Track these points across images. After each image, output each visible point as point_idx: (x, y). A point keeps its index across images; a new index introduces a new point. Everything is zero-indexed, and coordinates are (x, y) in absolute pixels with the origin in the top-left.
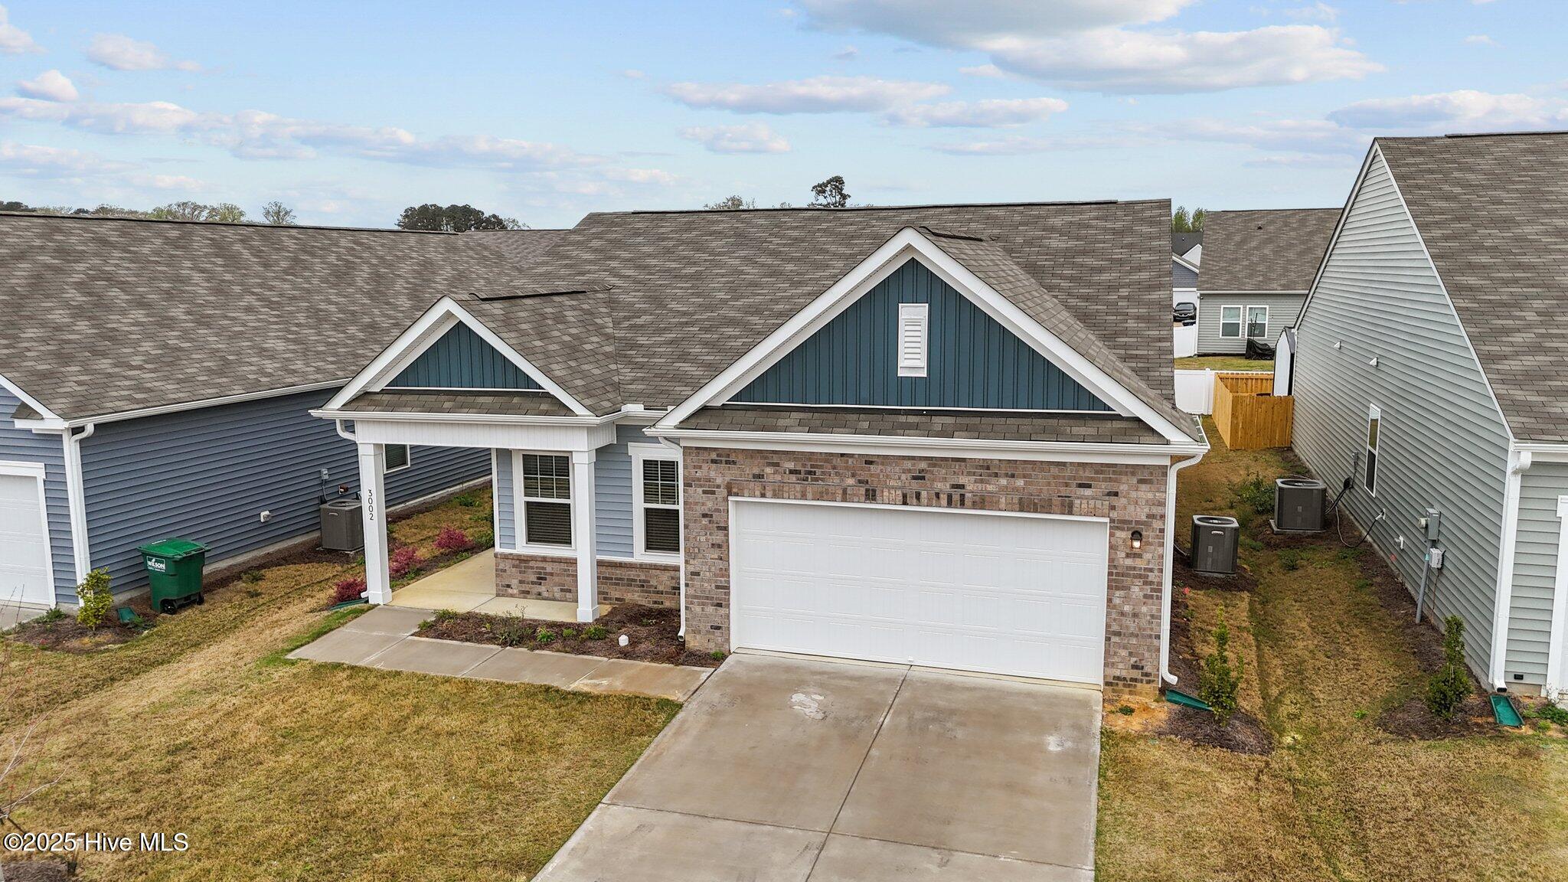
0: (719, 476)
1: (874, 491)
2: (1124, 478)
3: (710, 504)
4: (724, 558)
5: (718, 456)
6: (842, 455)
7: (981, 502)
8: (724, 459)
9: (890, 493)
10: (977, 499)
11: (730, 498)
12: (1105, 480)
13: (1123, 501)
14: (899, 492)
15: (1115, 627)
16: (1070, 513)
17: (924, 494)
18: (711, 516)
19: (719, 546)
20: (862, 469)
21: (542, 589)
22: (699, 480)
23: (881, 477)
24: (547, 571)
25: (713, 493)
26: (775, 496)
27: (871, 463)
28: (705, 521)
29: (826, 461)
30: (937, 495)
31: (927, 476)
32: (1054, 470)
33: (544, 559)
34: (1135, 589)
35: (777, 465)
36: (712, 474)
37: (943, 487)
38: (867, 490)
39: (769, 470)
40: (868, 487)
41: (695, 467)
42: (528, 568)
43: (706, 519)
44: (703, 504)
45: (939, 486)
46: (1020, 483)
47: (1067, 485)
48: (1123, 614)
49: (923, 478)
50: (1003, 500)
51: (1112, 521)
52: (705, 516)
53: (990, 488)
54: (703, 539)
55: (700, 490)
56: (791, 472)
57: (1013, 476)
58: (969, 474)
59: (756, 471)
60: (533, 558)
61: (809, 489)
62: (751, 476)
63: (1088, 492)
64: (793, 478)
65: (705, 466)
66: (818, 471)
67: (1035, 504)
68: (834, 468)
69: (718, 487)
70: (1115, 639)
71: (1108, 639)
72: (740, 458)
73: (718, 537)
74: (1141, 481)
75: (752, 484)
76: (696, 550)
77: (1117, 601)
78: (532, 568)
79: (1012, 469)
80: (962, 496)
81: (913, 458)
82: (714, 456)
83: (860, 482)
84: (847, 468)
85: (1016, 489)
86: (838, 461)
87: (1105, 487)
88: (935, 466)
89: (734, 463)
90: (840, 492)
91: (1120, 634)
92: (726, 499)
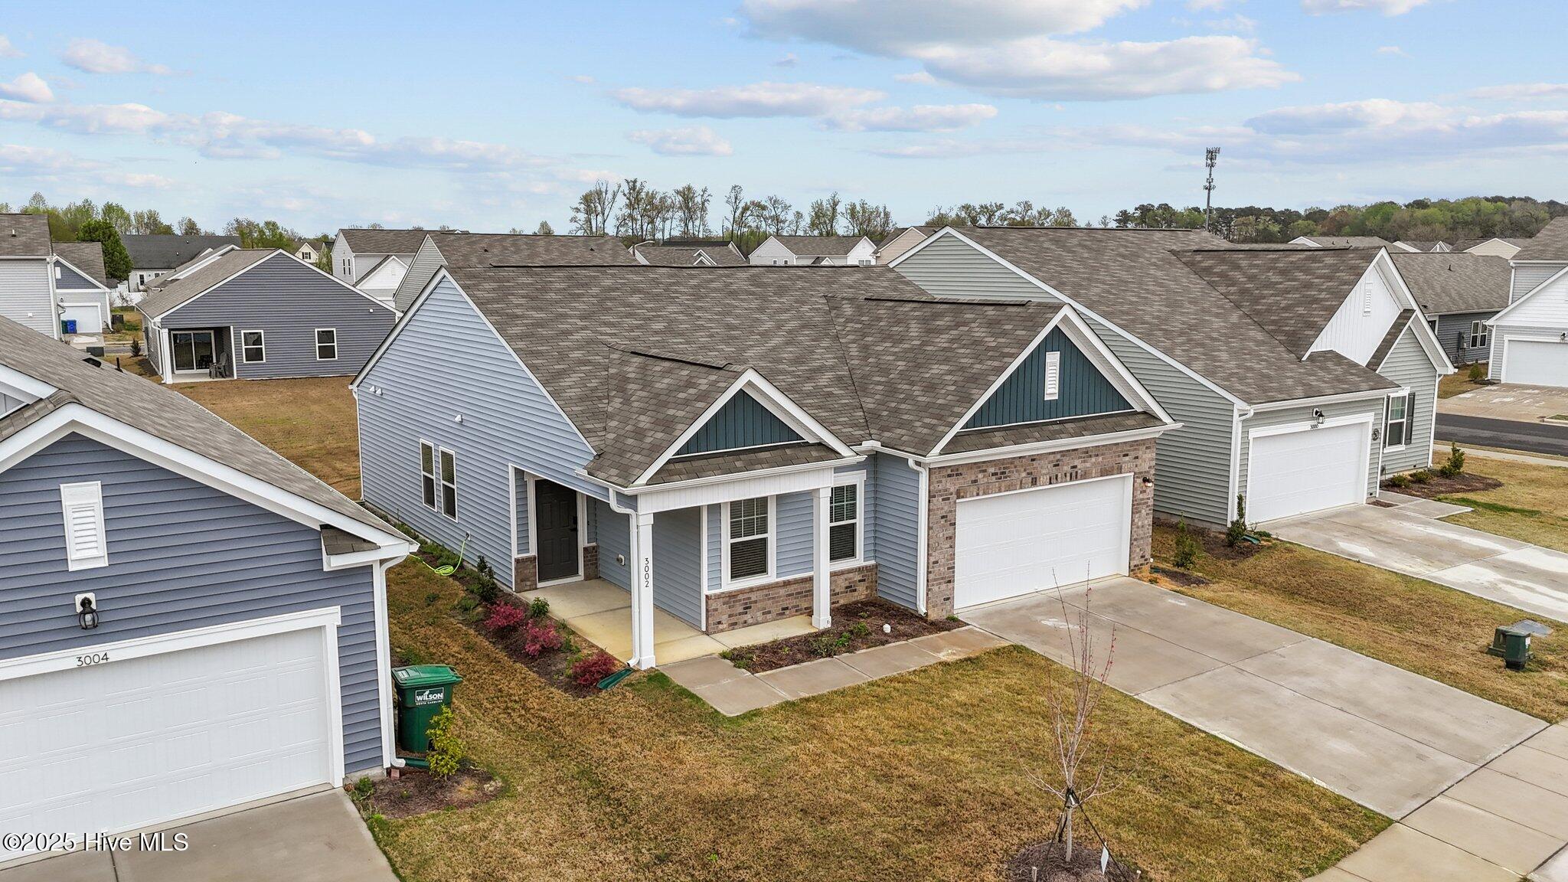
0: (951, 485)
1: (1036, 478)
2: (1141, 447)
3: (946, 508)
4: (952, 547)
5: (952, 471)
6: (1020, 457)
7: (1085, 476)
8: (955, 473)
9: (1043, 478)
10: (1083, 473)
11: (958, 501)
12: (1133, 451)
13: (1140, 461)
14: (1048, 477)
15: (1135, 536)
16: (1121, 473)
17: (1059, 476)
18: (946, 516)
19: (951, 538)
20: (1029, 465)
21: (747, 617)
22: (940, 491)
23: (1039, 468)
24: (753, 599)
25: (948, 499)
26: (984, 494)
27: (1033, 460)
28: (943, 520)
29: (1012, 463)
30: (1065, 475)
31: (1060, 463)
32: (1114, 448)
33: (751, 590)
34: (1143, 511)
35: (985, 471)
36: (948, 485)
37: (1067, 469)
38: (1032, 478)
39: (980, 476)
40: (1032, 476)
41: (938, 482)
42: (737, 601)
43: (944, 520)
44: (942, 509)
45: (1065, 468)
46: (1100, 459)
47: (1119, 456)
48: (1138, 527)
49: (1059, 465)
50: (1094, 471)
51: (1135, 473)
52: (943, 517)
53: (1088, 465)
54: (939, 536)
55: (940, 499)
56: (993, 475)
57: (1097, 455)
58: (1079, 458)
59: (973, 479)
60: (742, 592)
61: (1003, 485)
62: (970, 482)
63: (1127, 458)
64: (994, 478)
65: (944, 480)
66: (1007, 471)
67: (1107, 471)
68: (1015, 467)
69: (951, 494)
70: (1135, 543)
71: (1131, 544)
72: (963, 471)
73: (949, 533)
74: (1147, 448)
75: (971, 488)
76: (937, 545)
77: (1136, 520)
78: (740, 600)
79: (1098, 451)
80: (1077, 472)
81: (1054, 453)
82: (949, 472)
83: (1028, 474)
84: (1022, 467)
85: (1099, 463)
86: (1017, 462)
87: (1133, 454)
88: (1063, 456)
89: (961, 474)
90: (1019, 483)
91: (1135, 540)
92: (955, 502)
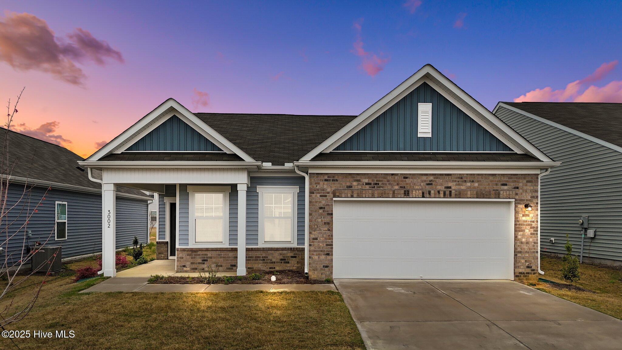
0: (329, 187)
1: (408, 191)
2: (521, 181)
3: (324, 202)
4: (331, 230)
5: (328, 177)
6: (392, 174)
7: (459, 194)
8: (331, 179)
9: (416, 192)
10: (457, 193)
11: (334, 199)
12: (513, 182)
13: (521, 191)
14: (421, 192)
15: (518, 249)
16: (499, 198)
17: (432, 192)
18: (324, 208)
19: (328, 223)
20: (402, 181)
22: (318, 190)
23: (411, 184)
25: (326, 196)
26: (358, 197)
27: (406, 178)
28: (321, 211)
29: (384, 178)
30: (439, 192)
31: (433, 183)
32: (491, 178)
33: (207, 249)
34: (527, 231)
35: (359, 181)
36: (325, 187)
37: (441, 188)
38: (405, 191)
39: (355, 183)
40: (405, 189)
41: (316, 184)
44: (320, 202)
45: (439, 188)
46: (476, 185)
47: (497, 185)
48: (522, 243)
49: (431, 184)
50: (469, 193)
51: (516, 200)
52: (321, 208)
53: (463, 188)
54: (319, 220)
55: (318, 195)
56: (367, 184)
57: (473, 181)
58: (453, 181)
59: (348, 184)
61: (376, 192)
62: (345, 187)
63: (505, 187)
64: (367, 187)
65: (321, 183)
66: (380, 183)
67: (483, 194)
68: (388, 181)
69: (328, 193)
70: (519, 255)
71: (515, 255)
72: (340, 178)
73: (327, 219)
74: (528, 182)
75: (346, 191)
76: (316, 227)
77: (519, 237)
78: (199, 255)
80: (450, 192)
81: (427, 175)
82: (326, 177)
83: (401, 187)
84: (395, 181)
85: (475, 188)
86: (389, 178)
87: (513, 185)
88: (437, 178)
89: (337, 180)
90: (392, 193)
91: (520, 252)
92: (332, 199)
